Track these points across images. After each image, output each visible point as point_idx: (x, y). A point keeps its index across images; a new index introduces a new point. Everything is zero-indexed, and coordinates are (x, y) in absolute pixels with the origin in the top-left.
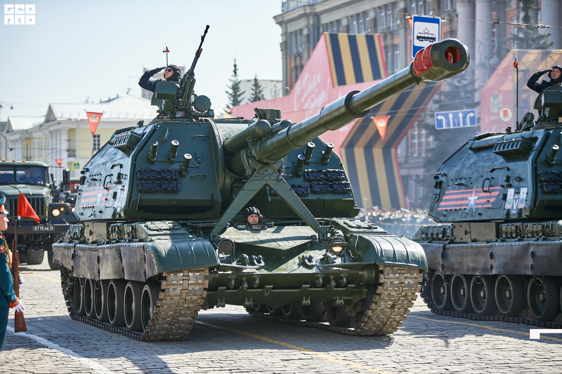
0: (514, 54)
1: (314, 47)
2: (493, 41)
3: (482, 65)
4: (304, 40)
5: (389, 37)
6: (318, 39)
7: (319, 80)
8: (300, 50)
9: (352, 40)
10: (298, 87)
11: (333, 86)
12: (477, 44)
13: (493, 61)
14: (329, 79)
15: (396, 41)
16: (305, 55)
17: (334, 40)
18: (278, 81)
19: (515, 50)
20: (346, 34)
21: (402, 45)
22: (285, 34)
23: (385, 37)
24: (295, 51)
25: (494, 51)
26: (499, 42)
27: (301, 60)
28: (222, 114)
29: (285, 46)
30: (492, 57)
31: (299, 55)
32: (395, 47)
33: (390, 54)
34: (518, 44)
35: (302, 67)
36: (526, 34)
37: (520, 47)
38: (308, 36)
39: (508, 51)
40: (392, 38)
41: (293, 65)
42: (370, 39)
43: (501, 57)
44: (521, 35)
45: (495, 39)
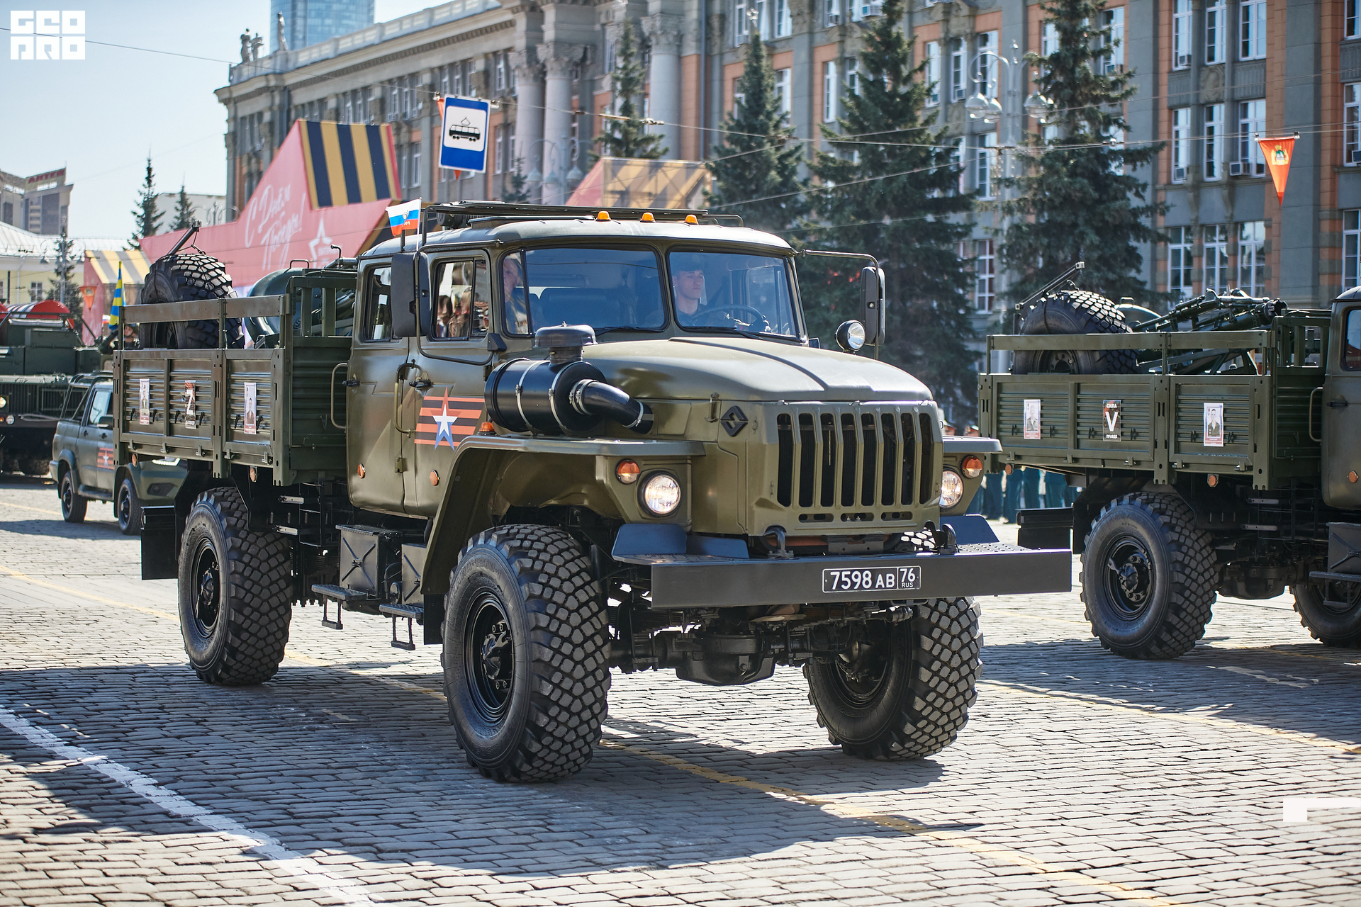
0: (605, 164)
1: (281, 142)
2: (573, 142)
3: (555, 181)
4: (265, 130)
5: (405, 129)
6: (288, 130)
7: (287, 198)
8: (258, 146)
9: (344, 134)
10: (252, 207)
11: (311, 207)
12: (547, 147)
13: (573, 174)
14: (304, 195)
15: (415, 138)
16: (266, 155)
17: (314, 132)
18: (219, 197)
19: (607, 158)
20: (334, 123)
21: (425, 145)
22: (233, 119)
23: (398, 129)
24: (249, 148)
25: (575, 159)
26: (582, 145)
27: (258, 162)
28: (125, 249)
29: (233, 140)
30: (570, 168)
31: (256, 155)
32: (413, 146)
33: (405, 158)
34: (612, 149)
35: (260, 174)
36: (626, 133)
37: (617, 154)
38: (271, 124)
39: (597, 159)
40: (410, 132)
41: (245, 170)
42: (373, 132)
43: (585, 169)
44: (618, 135)
45: (576, 139)
